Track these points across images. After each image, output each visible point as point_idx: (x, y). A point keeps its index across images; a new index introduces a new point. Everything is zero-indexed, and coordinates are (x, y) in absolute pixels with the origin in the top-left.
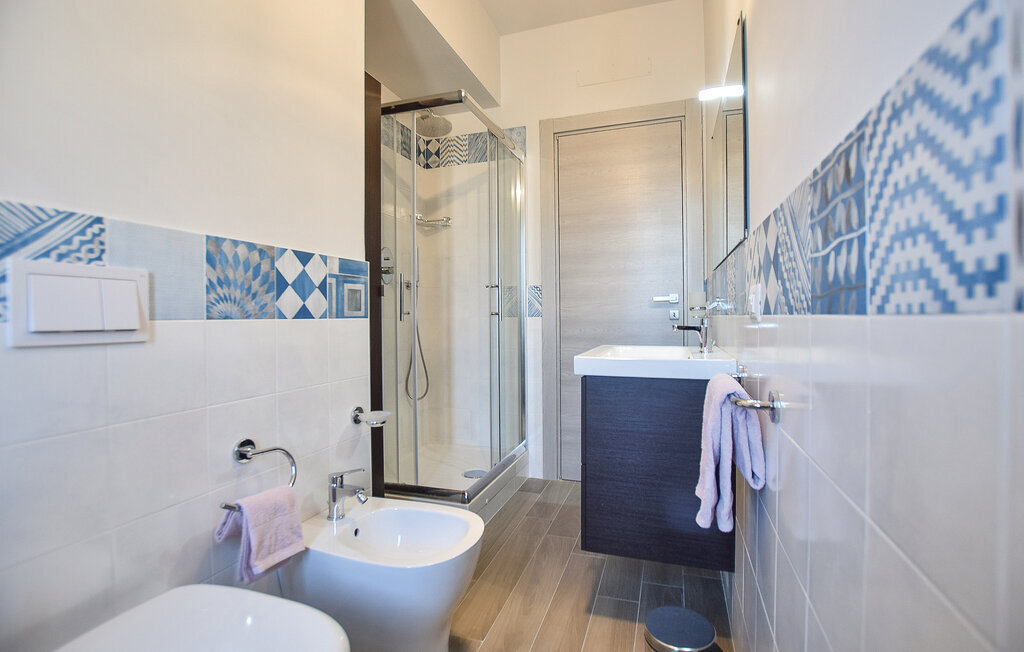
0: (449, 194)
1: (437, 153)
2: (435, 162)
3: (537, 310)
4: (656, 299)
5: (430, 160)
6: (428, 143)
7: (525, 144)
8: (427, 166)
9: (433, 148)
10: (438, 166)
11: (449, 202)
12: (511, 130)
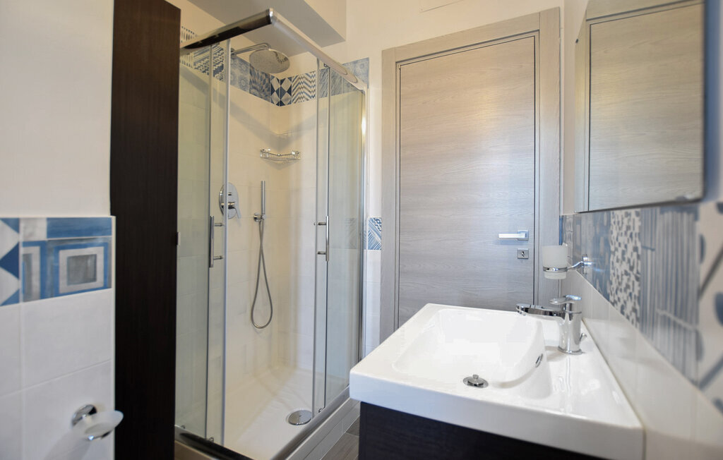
0: (299, 129)
1: (289, 91)
2: (287, 99)
3: (377, 243)
4: (501, 236)
5: (283, 98)
6: (282, 81)
7: (368, 76)
8: (281, 104)
9: (285, 87)
10: (290, 103)
11: (299, 136)
12: (355, 62)
